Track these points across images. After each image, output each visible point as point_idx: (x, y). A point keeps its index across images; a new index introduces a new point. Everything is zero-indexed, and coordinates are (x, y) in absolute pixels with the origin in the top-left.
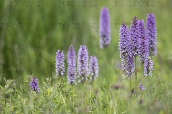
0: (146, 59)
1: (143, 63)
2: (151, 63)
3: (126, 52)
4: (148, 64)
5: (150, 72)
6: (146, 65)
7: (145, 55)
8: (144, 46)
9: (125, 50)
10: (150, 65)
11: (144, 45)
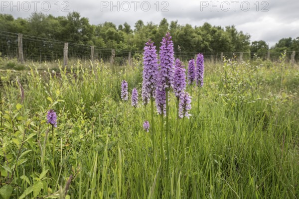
0: (182, 95)
1: (178, 100)
2: (189, 100)
3: (152, 84)
4: (185, 102)
5: (187, 113)
6: (181, 102)
8: (180, 77)
9: (150, 81)
10: (187, 102)
11: (179, 75)
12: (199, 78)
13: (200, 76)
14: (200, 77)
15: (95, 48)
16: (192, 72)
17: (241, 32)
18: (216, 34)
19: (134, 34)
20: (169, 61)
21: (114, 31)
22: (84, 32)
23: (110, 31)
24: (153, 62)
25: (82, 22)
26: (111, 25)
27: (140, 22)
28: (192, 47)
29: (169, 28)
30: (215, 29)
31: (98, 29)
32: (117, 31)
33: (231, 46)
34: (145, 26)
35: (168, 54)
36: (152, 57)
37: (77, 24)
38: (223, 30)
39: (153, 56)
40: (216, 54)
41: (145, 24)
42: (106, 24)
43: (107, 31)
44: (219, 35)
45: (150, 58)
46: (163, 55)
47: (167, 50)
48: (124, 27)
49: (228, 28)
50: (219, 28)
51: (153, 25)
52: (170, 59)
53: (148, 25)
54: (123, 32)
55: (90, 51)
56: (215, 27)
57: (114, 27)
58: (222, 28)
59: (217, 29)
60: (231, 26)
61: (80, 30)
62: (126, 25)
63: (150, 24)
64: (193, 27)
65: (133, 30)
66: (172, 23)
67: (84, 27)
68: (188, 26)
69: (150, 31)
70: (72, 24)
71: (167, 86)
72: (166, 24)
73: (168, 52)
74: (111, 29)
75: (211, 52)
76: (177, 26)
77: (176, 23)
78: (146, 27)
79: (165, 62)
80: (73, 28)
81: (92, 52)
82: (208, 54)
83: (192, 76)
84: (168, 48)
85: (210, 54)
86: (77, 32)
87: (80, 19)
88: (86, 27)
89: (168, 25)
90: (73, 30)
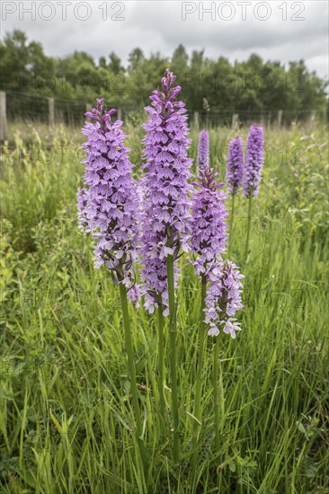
7: (210, 256)
12: (252, 180)
13: (253, 175)
14: (253, 177)
15: (56, 101)
16: (236, 167)
17: (314, 73)
18: (271, 75)
19: (127, 74)
20: (174, 170)
21: (92, 68)
22: (37, 70)
23: (83, 68)
24: (115, 175)
25: (32, 52)
26: (85, 57)
27: (138, 52)
28: (228, 100)
29: (189, 63)
30: (268, 66)
31: (64, 64)
32: (97, 68)
33: (296, 98)
34: (146, 60)
35: (171, 148)
36: (111, 161)
37: (22, 54)
38: (283, 68)
39: (112, 156)
40: (267, 114)
41: (147, 56)
42: (76, 55)
43: (78, 69)
44: (276, 78)
45: (102, 164)
46: (155, 153)
47: (167, 133)
48: (108, 62)
49: (292, 64)
50: (277, 65)
51: (161, 57)
52: (177, 166)
53: (153, 57)
54: (107, 72)
55: (47, 106)
56: (269, 62)
57: (91, 61)
58: (282, 65)
59: (272, 67)
60: (298, 61)
61: (29, 67)
62: (112, 57)
63: (155, 56)
64: (232, 62)
65: (126, 67)
66: (195, 54)
67: (36, 61)
68: (223, 61)
69: (155, 70)
70: (13, 55)
71: (168, 251)
72: (183, 56)
73: (170, 139)
74: (86, 65)
75: (259, 109)
76: (204, 60)
77: (202, 53)
78: (150, 62)
79: (160, 176)
80: (17, 62)
81: (52, 108)
82: (254, 114)
83: (235, 176)
84: (169, 129)
85: (259, 114)
86: (23, 69)
87: (27, 44)
88: (40, 60)
89: (187, 57)
90: (17, 67)
